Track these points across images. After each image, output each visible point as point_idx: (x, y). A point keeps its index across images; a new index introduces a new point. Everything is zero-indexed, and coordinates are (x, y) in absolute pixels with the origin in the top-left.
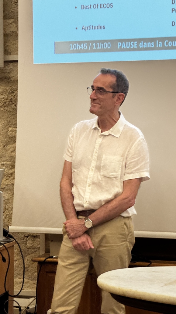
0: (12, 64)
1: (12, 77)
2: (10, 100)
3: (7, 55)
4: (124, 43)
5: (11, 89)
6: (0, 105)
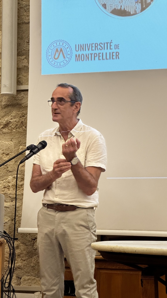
0: (23, 92)
1: (23, 103)
2: (21, 123)
3: (20, 85)
5: (23, 113)
6: (13, 127)
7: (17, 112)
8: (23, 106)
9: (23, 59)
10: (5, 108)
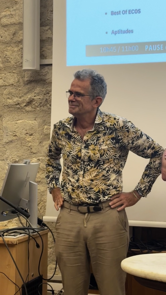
0: (47, 67)
1: (46, 79)
2: (46, 101)
3: (43, 59)
4: (151, 46)
5: (47, 90)
6: (37, 105)
7: (41, 89)
8: (47, 82)
9: (47, 30)
10: (27, 84)
